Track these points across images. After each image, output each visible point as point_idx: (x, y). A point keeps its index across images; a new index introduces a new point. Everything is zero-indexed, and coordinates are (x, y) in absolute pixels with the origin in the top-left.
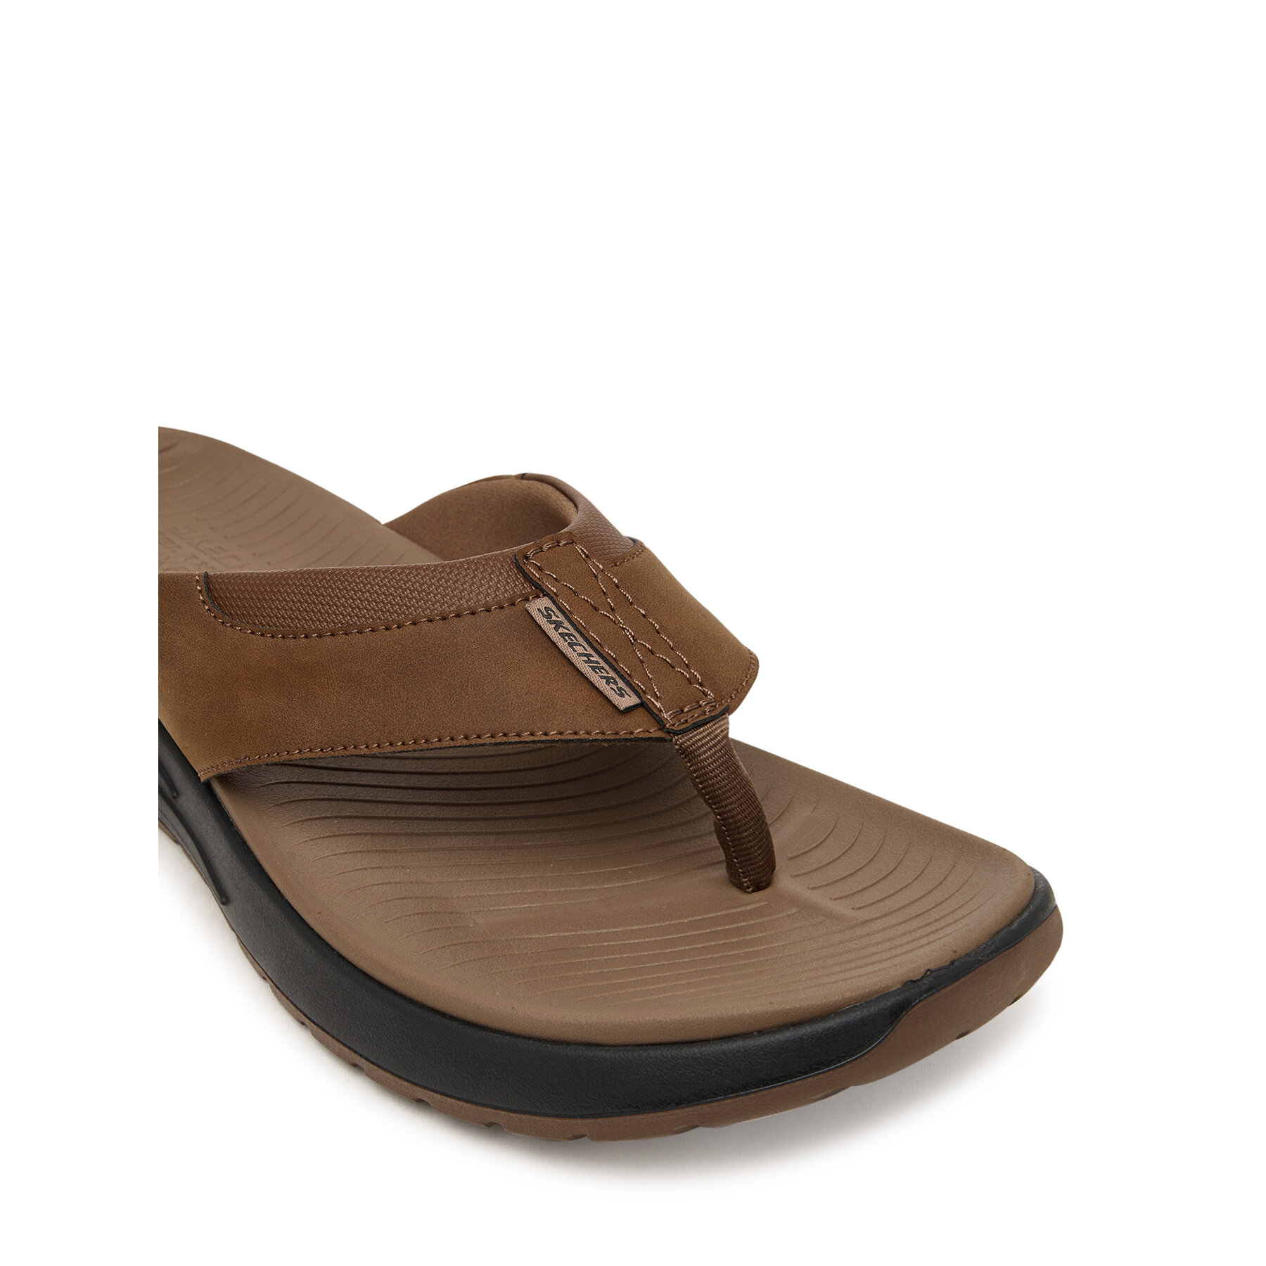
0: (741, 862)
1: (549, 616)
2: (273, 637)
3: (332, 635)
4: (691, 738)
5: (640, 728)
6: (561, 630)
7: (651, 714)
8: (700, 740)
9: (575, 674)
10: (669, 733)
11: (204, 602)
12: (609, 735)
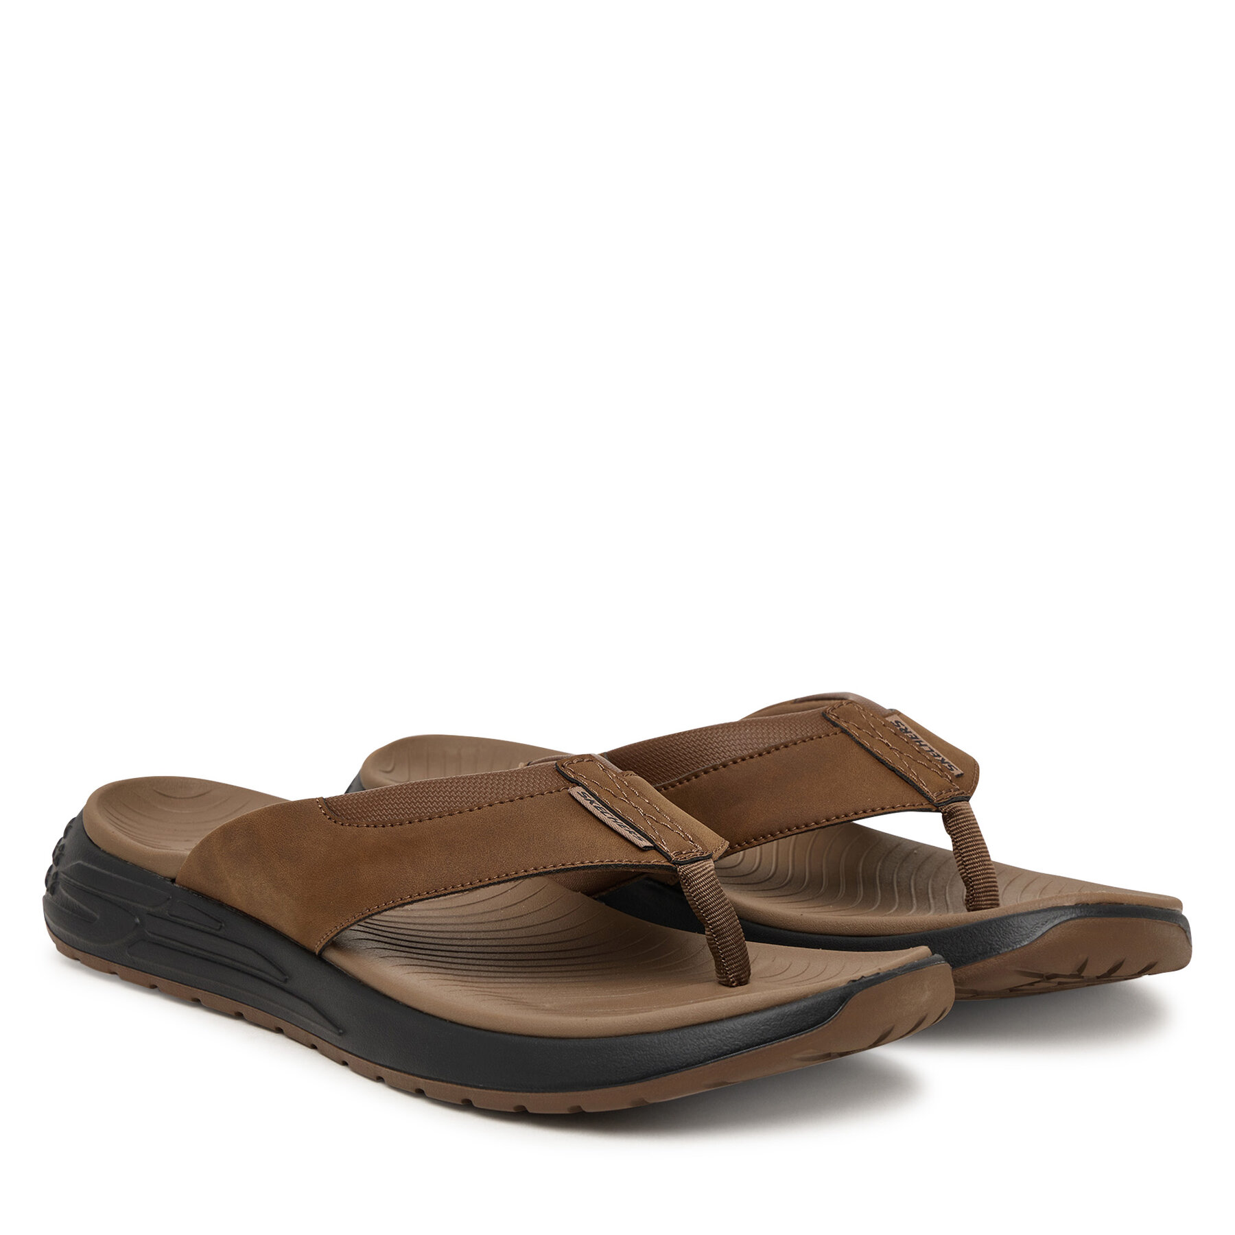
0: (727, 962)
1: (585, 797)
2: (384, 826)
3: (410, 823)
4: (692, 867)
5: (654, 859)
6: (594, 804)
7: (661, 853)
8: (696, 870)
9: (606, 830)
10: (674, 864)
11: (325, 814)
12: (634, 862)
